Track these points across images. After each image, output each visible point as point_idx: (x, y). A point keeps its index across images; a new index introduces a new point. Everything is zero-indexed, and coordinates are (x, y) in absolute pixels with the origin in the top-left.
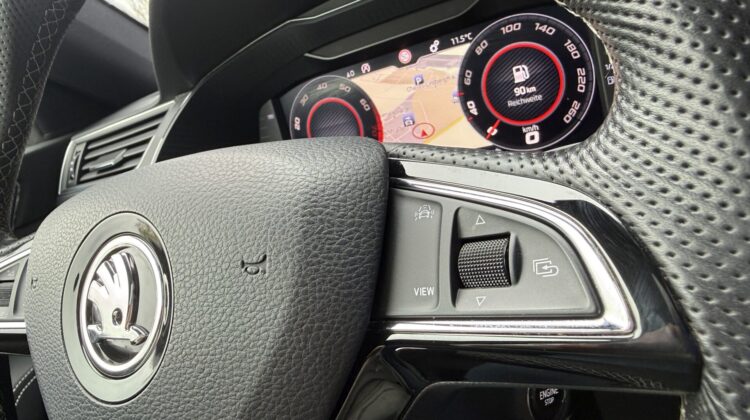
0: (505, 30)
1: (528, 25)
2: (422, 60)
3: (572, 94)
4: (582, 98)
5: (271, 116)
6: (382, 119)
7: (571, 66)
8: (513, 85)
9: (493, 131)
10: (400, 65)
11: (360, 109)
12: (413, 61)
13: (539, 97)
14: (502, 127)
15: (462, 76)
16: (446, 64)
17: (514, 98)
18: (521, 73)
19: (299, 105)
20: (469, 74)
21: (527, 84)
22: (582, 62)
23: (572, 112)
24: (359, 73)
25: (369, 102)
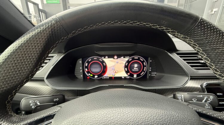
0: (135, 58)
1: (139, 58)
2: (119, 59)
3: (143, 71)
4: (144, 72)
5: (81, 62)
6: (108, 68)
7: (144, 66)
8: (134, 67)
9: (129, 74)
10: (114, 59)
11: (103, 65)
12: (117, 59)
13: (138, 70)
14: (130, 74)
15: (126, 64)
16: (123, 61)
17: (134, 69)
18: (136, 65)
19: (88, 61)
20: (127, 63)
21: (136, 67)
22: (146, 66)
23: (142, 73)
24: (105, 58)
25: (106, 64)
